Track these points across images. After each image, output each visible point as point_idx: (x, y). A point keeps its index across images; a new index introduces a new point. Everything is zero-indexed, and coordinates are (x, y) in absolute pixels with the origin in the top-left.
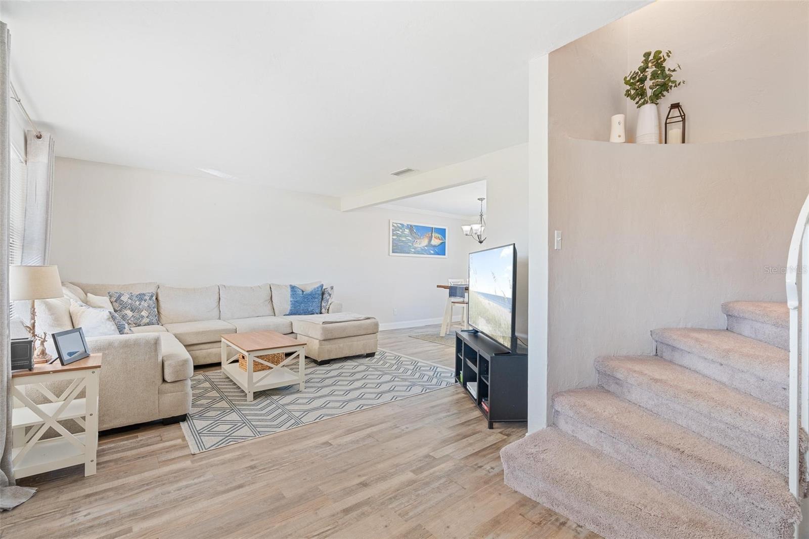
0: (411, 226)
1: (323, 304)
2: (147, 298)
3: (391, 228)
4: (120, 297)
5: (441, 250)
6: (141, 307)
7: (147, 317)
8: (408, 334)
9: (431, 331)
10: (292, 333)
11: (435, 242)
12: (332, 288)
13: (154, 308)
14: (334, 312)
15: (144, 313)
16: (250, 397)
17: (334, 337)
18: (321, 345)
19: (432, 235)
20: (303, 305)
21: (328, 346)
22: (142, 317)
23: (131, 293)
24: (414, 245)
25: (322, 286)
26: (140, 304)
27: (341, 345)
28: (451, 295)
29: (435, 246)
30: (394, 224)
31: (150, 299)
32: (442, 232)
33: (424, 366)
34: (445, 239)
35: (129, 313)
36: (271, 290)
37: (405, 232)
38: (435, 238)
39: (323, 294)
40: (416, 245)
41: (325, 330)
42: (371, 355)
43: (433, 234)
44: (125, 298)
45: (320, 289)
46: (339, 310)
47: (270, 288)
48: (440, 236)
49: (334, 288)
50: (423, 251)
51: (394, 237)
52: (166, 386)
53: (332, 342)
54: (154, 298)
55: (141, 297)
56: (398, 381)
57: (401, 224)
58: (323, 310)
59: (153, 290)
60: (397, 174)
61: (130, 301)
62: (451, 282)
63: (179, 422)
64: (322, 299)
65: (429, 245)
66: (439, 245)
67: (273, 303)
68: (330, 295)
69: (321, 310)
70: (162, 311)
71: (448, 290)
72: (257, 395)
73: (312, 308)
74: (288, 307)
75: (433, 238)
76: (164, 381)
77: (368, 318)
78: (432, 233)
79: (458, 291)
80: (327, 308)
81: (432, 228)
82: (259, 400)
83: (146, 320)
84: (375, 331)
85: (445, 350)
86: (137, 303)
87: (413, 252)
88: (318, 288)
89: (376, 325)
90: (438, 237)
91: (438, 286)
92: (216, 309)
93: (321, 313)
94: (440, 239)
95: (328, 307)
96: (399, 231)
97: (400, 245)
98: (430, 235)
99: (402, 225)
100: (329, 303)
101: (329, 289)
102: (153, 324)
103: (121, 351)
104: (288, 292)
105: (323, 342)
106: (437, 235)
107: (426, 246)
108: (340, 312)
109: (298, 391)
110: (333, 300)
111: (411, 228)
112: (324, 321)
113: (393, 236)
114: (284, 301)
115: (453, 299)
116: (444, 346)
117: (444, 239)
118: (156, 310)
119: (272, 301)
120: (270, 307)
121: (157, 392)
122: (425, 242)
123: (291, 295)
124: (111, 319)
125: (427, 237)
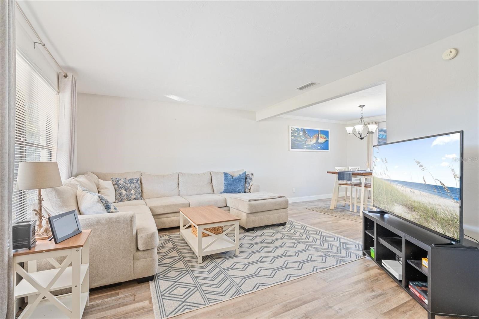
0: (304, 129)
1: (247, 186)
2: (135, 181)
3: (290, 131)
4: (118, 181)
5: (325, 146)
6: (131, 188)
7: (135, 194)
8: (305, 207)
9: (321, 205)
10: (226, 206)
11: (321, 140)
12: (252, 174)
13: (139, 188)
14: (254, 191)
15: (133, 192)
16: (200, 260)
17: (257, 211)
18: (248, 217)
19: (319, 136)
20: (233, 186)
21: (253, 217)
22: (132, 194)
23: (125, 179)
25: (245, 173)
26: (130, 186)
27: (262, 217)
28: (339, 179)
29: (321, 143)
30: (292, 129)
31: (136, 182)
32: (326, 133)
33: (328, 237)
35: (124, 192)
36: (211, 176)
37: (300, 134)
38: (321, 137)
39: (246, 178)
40: (308, 143)
41: (251, 206)
42: (283, 224)
43: (320, 135)
44: (121, 182)
45: (244, 175)
46: (257, 191)
47: (211, 174)
48: (324, 136)
49: (254, 174)
50: (312, 147)
51: (293, 138)
52: (139, 253)
53: (255, 214)
54: (139, 182)
55: (131, 181)
56: (312, 250)
57: (297, 128)
58: (247, 190)
59: (138, 176)
60: (301, 88)
61: (124, 184)
62: (337, 169)
63: (148, 281)
64: (246, 182)
65: (317, 142)
66: (324, 143)
67: (213, 185)
68: (251, 179)
69: (245, 190)
70: (144, 190)
71: (337, 175)
72: (205, 258)
73: (239, 189)
74: (222, 188)
75: (320, 138)
76: (138, 249)
77: (281, 197)
78: (319, 134)
79: (345, 176)
80: (249, 189)
81: (319, 130)
82: (206, 262)
83: (134, 197)
84: (286, 206)
85: (340, 221)
86: (129, 185)
87: (305, 148)
88: (243, 174)
89: (287, 201)
90: (323, 137)
91: (328, 172)
92: (177, 189)
93: (245, 192)
94: (324, 138)
95: (250, 187)
98: (318, 136)
100: (250, 185)
101: (250, 175)
102: (138, 199)
103: (106, 227)
104: (222, 177)
105: (249, 214)
106: (323, 135)
107: (314, 144)
108: (258, 191)
109: (235, 256)
110: (253, 183)
111: (304, 131)
112: (250, 199)
113: (291, 137)
114: (220, 183)
115: (340, 182)
116: (336, 218)
117: (327, 138)
118: (140, 189)
119: (212, 183)
120: (210, 187)
121: (133, 258)
122: (314, 141)
123: (225, 179)
124: (100, 202)
125: (315, 137)
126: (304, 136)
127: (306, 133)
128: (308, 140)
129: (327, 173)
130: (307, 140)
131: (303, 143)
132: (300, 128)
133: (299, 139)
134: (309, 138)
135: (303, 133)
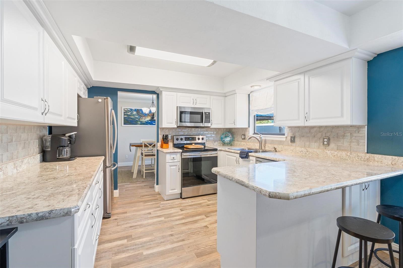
0: (138, 109)
3: (123, 111)
24: (140, 120)
30: (125, 109)
37: (134, 113)
40: (142, 120)
50: (147, 123)
57: (129, 109)
96: (128, 112)
97: (129, 121)
98: (152, 114)
99: (132, 110)
107: (149, 120)
113: (124, 115)
125: (150, 115)
126: (138, 114)
128: (142, 118)
130: (141, 118)
131: (137, 120)
132: (133, 108)
133: (133, 117)
134: (143, 116)
135: (137, 112)
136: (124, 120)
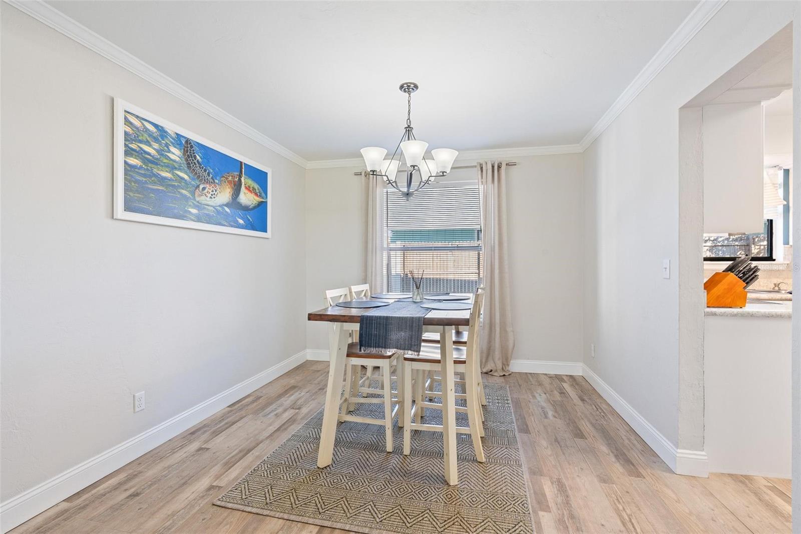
0: (188, 141)
3: (121, 128)
11: (247, 198)
19: (240, 180)
24: (197, 199)
28: (366, 341)
29: (246, 209)
34: (267, 198)
38: (248, 188)
40: (203, 200)
43: (243, 179)
48: (256, 186)
65: (234, 202)
66: (255, 208)
75: (243, 188)
78: (240, 177)
90: (254, 189)
94: (256, 194)
98: (237, 180)
106: (251, 183)
107: (226, 205)
111: (188, 147)
117: (263, 195)
122: (224, 195)
125: (230, 182)
126: (189, 167)
127: (198, 157)
128: (204, 189)
129: (309, 319)
130: (201, 187)
132: (172, 128)
134: (207, 182)
135: (184, 154)
136: (125, 185)
